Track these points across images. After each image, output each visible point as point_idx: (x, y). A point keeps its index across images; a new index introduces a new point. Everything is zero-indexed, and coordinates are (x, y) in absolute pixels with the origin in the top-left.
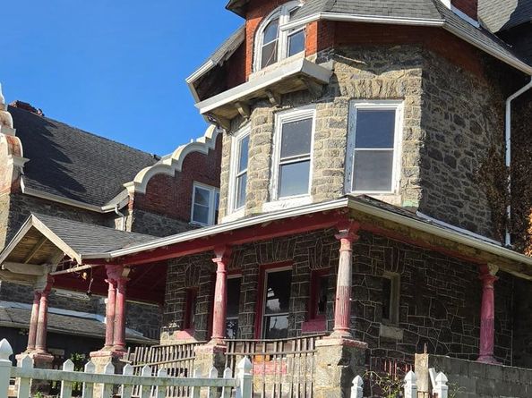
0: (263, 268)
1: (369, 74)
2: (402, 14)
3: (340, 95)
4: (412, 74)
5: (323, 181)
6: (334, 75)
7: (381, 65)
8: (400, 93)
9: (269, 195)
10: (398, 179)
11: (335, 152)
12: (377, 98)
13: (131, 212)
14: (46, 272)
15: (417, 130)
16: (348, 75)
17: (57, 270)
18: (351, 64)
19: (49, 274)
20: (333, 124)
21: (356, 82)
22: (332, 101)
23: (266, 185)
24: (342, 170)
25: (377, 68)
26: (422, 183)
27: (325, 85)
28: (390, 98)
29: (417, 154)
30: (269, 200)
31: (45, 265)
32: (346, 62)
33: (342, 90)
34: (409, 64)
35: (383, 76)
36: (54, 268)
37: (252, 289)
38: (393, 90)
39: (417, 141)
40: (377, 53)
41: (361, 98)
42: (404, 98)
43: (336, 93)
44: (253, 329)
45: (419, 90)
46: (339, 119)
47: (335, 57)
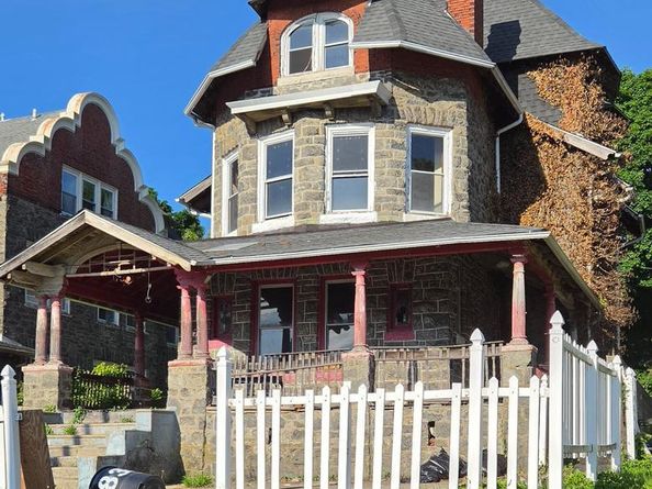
0: (323, 279)
1: (423, 100)
2: (461, 52)
3: (399, 118)
4: (459, 106)
5: (388, 199)
6: (393, 98)
7: (433, 95)
8: (450, 123)
9: (325, 208)
11: (398, 172)
12: (431, 125)
13: (4, 197)
14: (62, 273)
15: (465, 158)
16: (405, 99)
17: (77, 273)
18: (408, 89)
19: (65, 277)
20: (395, 145)
21: (413, 107)
22: (393, 122)
23: (321, 197)
24: (403, 190)
25: (430, 97)
26: (470, 208)
27: (384, 106)
28: (441, 126)
29: (466, 181)
30: (325, 212)
31: (59, 266)
32: (402, 87)
33: (401, 113)
34: (456, 97)
35: (434, 105)
36: (74, 270)
37: (313, 298)
38: (444, 120)
39: (465, 169)
40: (428, 82)
41: (417, 123)
42: (452, 128)
43: (396, 116)
44: (317, 338)
45: (465, 122)
46: (399, 141)
47: (392, 81)
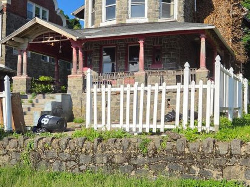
0: (127, 44)
5: (153, 14)
9: (128, 17)
10: (177, 15)
11: (157, 3)
13: (5, 13)
14: (27, 42)
17: (33, 41)
19: (28, 43)
23: (127, 13)
24: (159, 10)
26: (184, 17)
29: (183, 6)
30: (128, 19)
31: (26, 39)
36: (32, 40)
37: (124, 52)
39: (182, 2)
44: (125, 67)
